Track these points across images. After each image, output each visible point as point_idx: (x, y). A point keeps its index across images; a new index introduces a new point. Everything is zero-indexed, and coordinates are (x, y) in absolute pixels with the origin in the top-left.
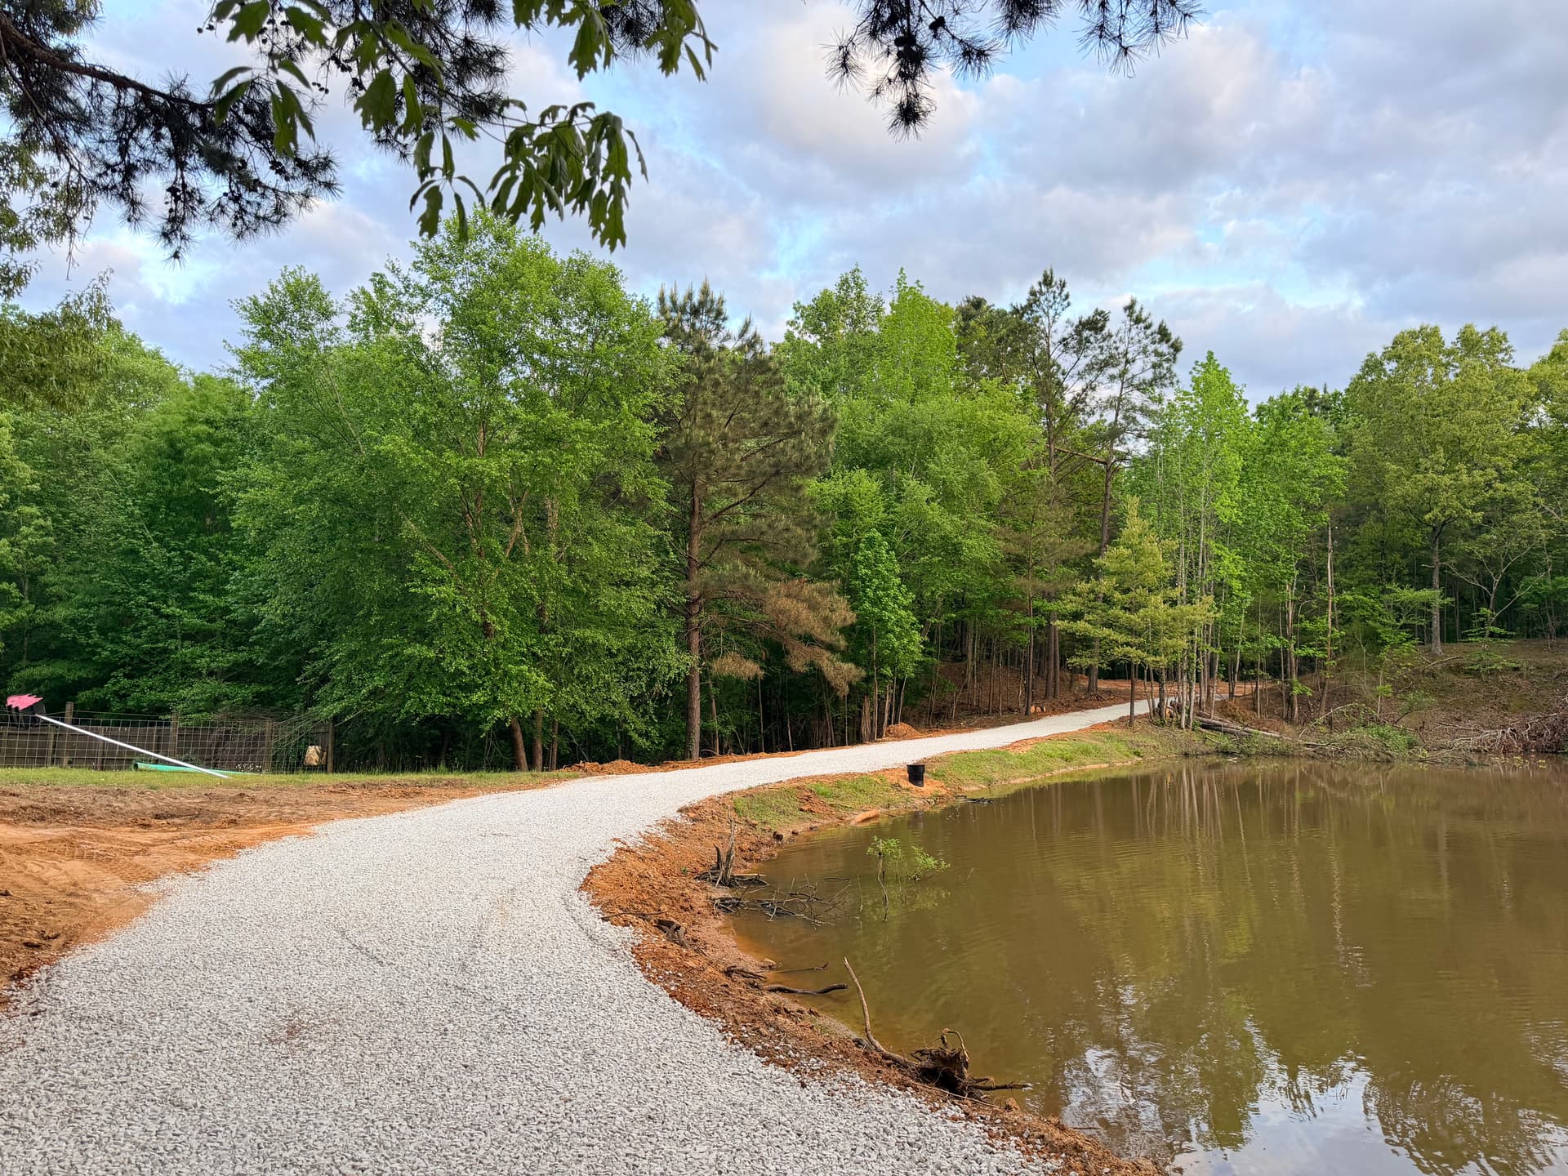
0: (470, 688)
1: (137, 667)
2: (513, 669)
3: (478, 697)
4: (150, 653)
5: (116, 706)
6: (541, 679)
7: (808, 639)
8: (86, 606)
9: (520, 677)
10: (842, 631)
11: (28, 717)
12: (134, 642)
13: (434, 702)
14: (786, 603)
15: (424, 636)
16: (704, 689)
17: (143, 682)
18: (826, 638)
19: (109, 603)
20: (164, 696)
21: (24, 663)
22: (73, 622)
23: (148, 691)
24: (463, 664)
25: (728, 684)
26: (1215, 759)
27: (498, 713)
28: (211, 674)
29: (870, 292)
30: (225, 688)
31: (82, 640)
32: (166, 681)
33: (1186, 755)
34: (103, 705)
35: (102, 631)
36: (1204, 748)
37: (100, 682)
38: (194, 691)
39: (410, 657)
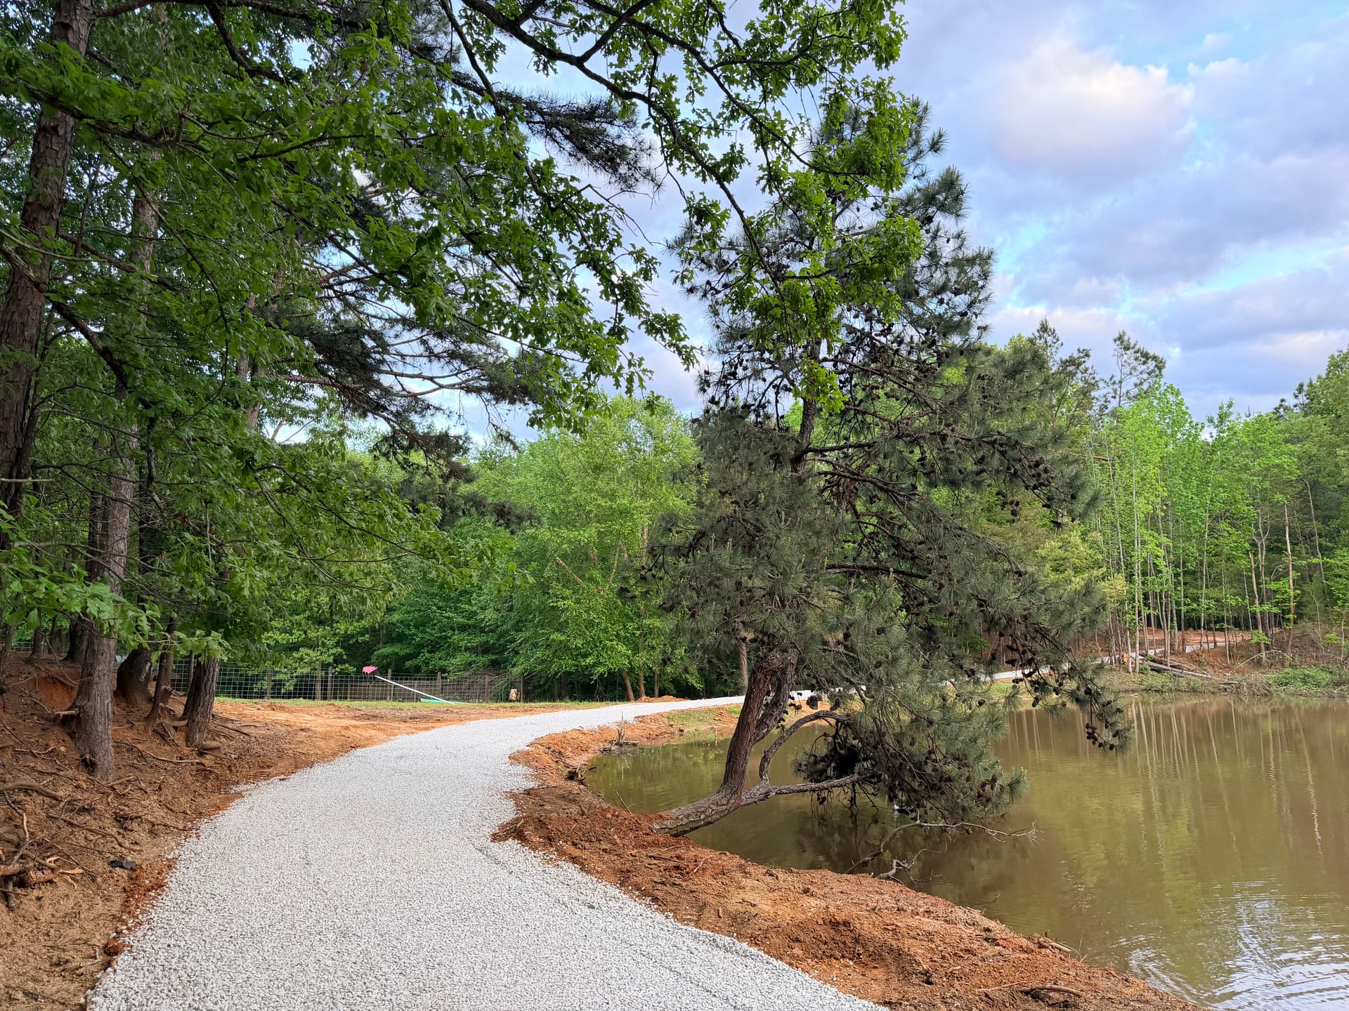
0: (585, 656)
1: (434, 647)
2: (609, 643)
3: (590, 660)
4: (440, 638)
5: (424, 669)
6: (622, 648)
8: (409, 612)
9: (612, 648)
11: (372, 678)
12: (432, 633)
13: (567, 664)
15: (561, 628)
17: (438, 655)
19: (419, 611)
20: (446, 663)
21: (381, 645)
22: (402, 622)
23: (437, 660)
24: (579, 642)
27: (601, 669)
28: (467, 649)
30: (474, 657)
31: (407, 632)
32: (448, 654)
34: (417, 669)
35: (416, 627)
37: (416, 655)
38: (459, 659)
39: (554, 640)
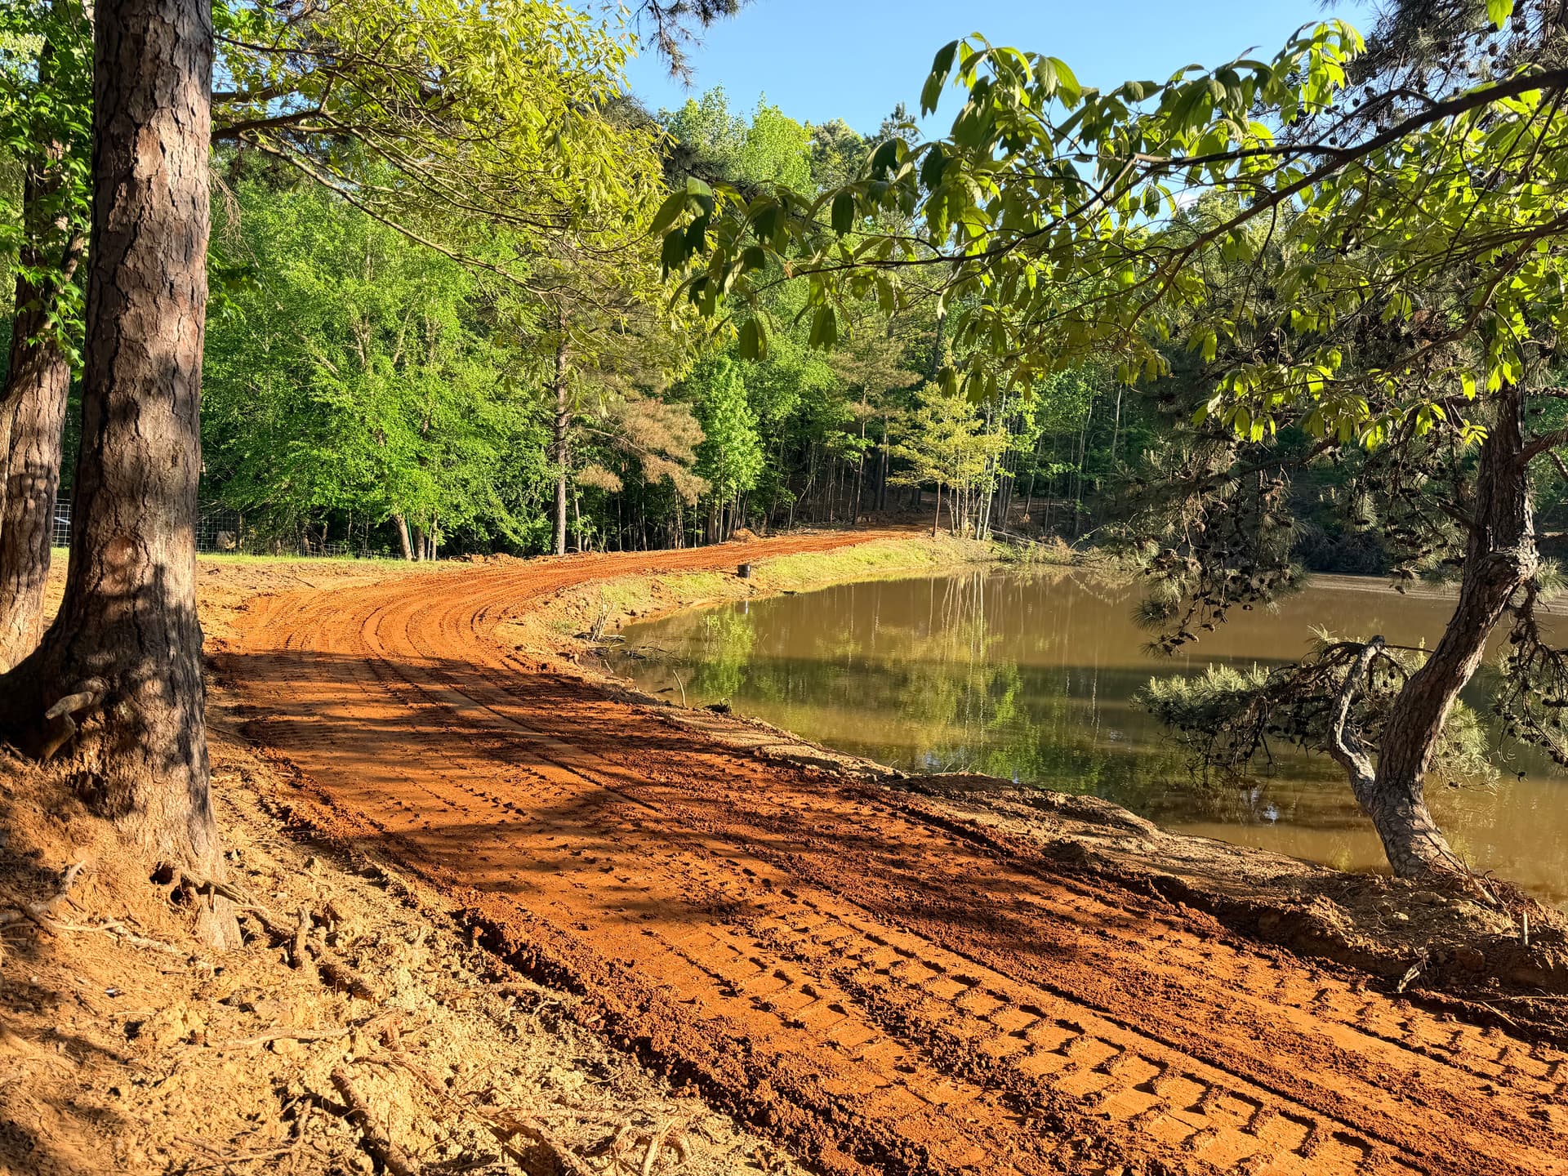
3: (373, 496)
7: (662, 454)
10: (694, 448)
14: (644, 423)
16: (569, 495)
18: (679, 453)
25: (590, 491)
26: (996, 564)
29: (731, 112)
33: (973, 561)
36: (991, 556)
